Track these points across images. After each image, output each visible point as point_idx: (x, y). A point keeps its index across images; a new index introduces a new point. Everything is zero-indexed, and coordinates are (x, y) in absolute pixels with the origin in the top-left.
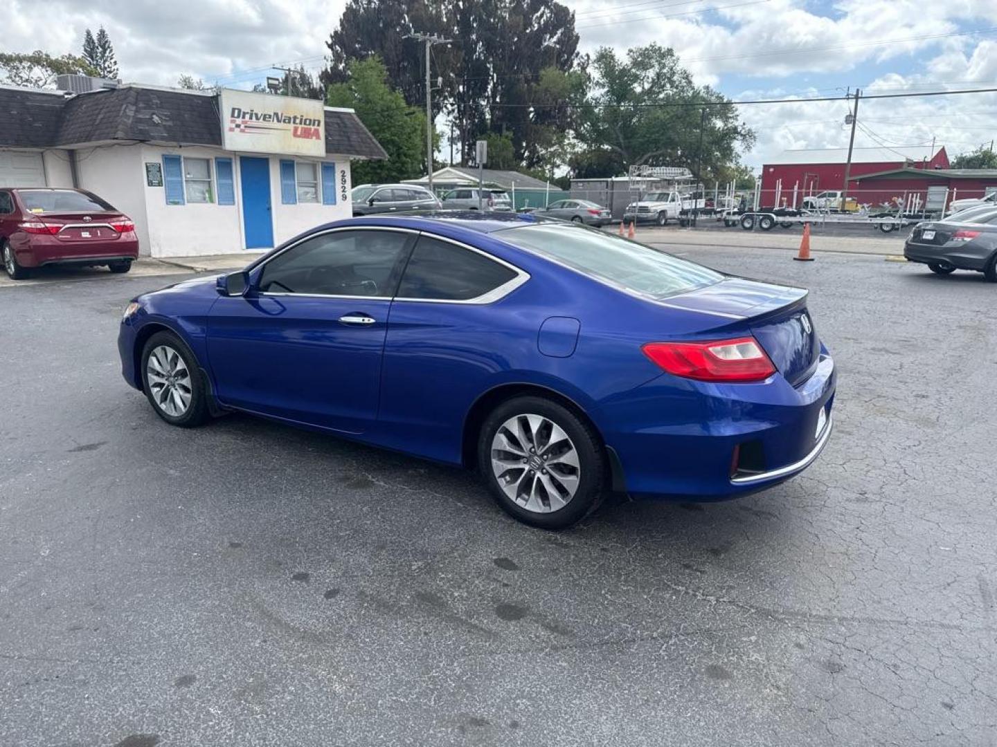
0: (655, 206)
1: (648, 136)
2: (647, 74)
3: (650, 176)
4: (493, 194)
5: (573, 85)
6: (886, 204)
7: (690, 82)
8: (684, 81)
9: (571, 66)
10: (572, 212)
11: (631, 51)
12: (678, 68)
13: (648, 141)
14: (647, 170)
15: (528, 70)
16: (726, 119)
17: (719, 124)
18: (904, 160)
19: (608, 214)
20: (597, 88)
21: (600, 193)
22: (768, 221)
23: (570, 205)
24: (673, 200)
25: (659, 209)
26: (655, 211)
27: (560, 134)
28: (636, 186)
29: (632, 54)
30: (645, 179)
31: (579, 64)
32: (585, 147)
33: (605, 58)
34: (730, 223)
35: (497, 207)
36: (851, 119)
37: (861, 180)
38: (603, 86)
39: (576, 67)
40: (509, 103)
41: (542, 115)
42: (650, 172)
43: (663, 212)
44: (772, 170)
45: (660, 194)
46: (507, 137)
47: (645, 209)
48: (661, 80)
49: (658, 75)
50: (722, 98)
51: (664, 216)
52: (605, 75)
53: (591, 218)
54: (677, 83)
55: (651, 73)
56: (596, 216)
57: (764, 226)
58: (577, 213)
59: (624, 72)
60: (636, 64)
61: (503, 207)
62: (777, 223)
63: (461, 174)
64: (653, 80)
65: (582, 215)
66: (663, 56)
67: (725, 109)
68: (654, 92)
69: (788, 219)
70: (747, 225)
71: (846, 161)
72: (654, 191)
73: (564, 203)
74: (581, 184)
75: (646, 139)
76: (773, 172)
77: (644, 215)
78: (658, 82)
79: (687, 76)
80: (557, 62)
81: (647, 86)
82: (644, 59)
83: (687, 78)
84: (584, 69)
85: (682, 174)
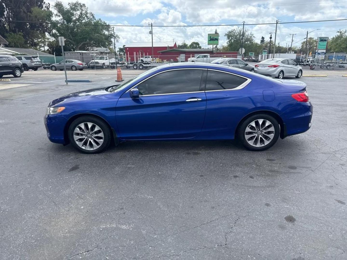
0: (101, 62)
1: (82, 36)
2: (77, 13)
3: (97, 50)
4: (32, 58)
5: (47, 15)
6: (172, 60)
7: (94, 17)
8: (91, 16)
9: (42, 8)
10: (71, 64)
11: (69, 3)
12: (88, 12)
13: (83, 38)
14: (95, 49)
15: (24, 7)
16: (108, 30)
17: (106, 33)
18: (167, 46)
19: (85, 64)
20: (57, 17)
21: (78, 57)
22: (142, 66)
23: (69, 62)
24: (106, 59)
25: (102, 62)
26: (101, 63)
27: (43, 34)
28: (93, 54)
29: (70, 5)
30: (95, 52)
31: (45, 7)
32: (54, 39)
33: (59, 6)
34: (128, 67)
35: (35, 63)
36: (151, 33)
37: (162, 52)
38: (59, 16)
39: (44, 8)
40: (17, 20)
41: (33, 26)
42: (96, 49)
43: (104, 64)
44: (128, 49)
45: (101, 57)
46: (20, 35)
47: (97, 63)
48: (82, 15)
49: (81, 13)
50: (106, 23)
51: (105, 65)
52: (59, 12)
53: (80, 66)
54: (89, 17)
55: (78, 13)
56: (81, 66)
57: (141, 68)
58: (74, 65)
59: (68, 11)
60: (72, 8)
61: (38, 63)
62: (144, 67)
63: (7, 50)
64: (79, 15)
65: (76, 65)
66: (81, 6)
67: (107, 27)
68: (80, 20)
69: (147, 65)
70: (135, 68)
71: (152, 46)
72: (98, 56)
73: (67, 61)
74: (69, 54)
75: (82, 37)
76: (128, 50)
77: (97, 65)
78: (81, 15)
79: (92, 14)
80: (37, 6)
81: (77, 17)
82: (75, 6)
83: (92, 15)
84: (48, 9)
85: (107, 50)
